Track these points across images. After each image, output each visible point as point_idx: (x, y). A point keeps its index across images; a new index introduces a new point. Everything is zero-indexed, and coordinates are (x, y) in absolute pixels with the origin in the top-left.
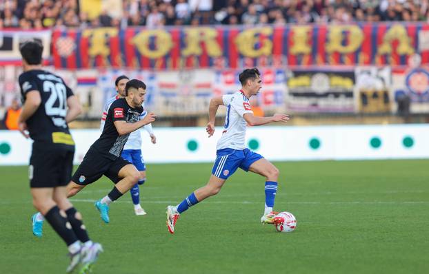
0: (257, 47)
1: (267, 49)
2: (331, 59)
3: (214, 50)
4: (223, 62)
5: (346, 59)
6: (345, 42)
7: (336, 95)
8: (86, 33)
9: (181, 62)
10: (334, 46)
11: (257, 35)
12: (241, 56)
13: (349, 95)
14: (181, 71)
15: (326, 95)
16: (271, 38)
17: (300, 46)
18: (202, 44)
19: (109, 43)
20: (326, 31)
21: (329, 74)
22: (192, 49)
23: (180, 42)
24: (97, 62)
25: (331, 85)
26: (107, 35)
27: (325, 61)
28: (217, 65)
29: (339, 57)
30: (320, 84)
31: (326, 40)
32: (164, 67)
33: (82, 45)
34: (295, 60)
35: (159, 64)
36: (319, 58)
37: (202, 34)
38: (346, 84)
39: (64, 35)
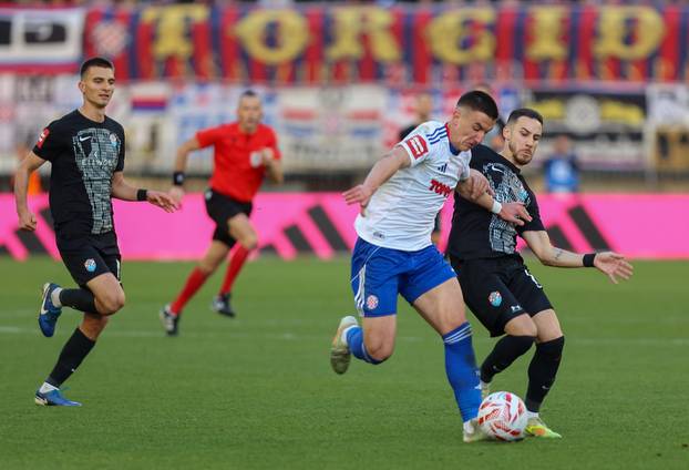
0: (467, 44)
1: (484, 49)
2: (604, 69)
3: (386, 49)
4: (403, 73)
5: (632, 71)
6: (629, 39)
7: (612, 137)
8: (149, 14)
9: (324, 71)
10: (609, 45)
11: (469, 23)
12: (436, 61)
13: (636, 137)
14: (323, 88)
15: (591, 137)
16: (493, 28)
17: (546, 46)
18: (364, 39)
19: (192, 33)
20: (595, 18)
21: (600, 97)
22: (346, 47)
23: (323, 33)
24: (169, 68)
25: (603, 118)
26: (187, 19)
27: (593, 73)
28: (390, 76)
29: (618, 67)
30: (582, 115)
31: (594, 34)
32: (292, 80)
33: (142, 37)
34: (536, 69)
35: (283, 74)
36: (580, 68)
37: (364, 19)
38: (632, 117)
39: (108, 17)
